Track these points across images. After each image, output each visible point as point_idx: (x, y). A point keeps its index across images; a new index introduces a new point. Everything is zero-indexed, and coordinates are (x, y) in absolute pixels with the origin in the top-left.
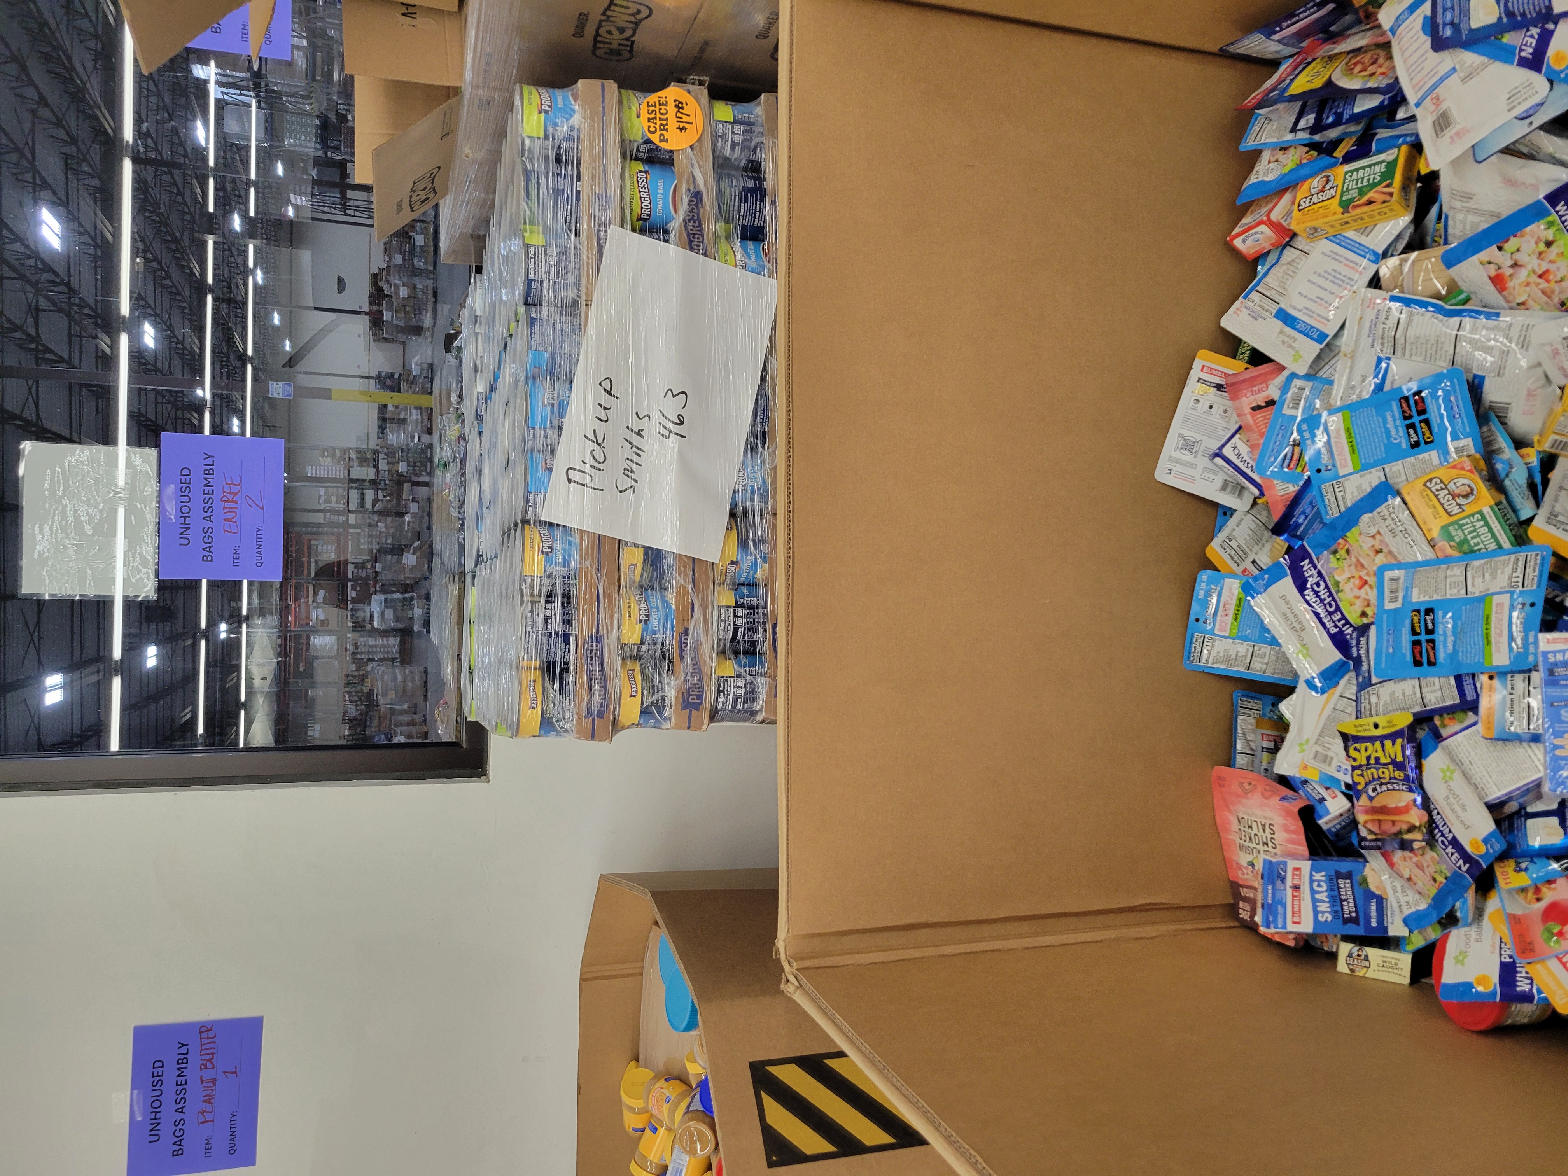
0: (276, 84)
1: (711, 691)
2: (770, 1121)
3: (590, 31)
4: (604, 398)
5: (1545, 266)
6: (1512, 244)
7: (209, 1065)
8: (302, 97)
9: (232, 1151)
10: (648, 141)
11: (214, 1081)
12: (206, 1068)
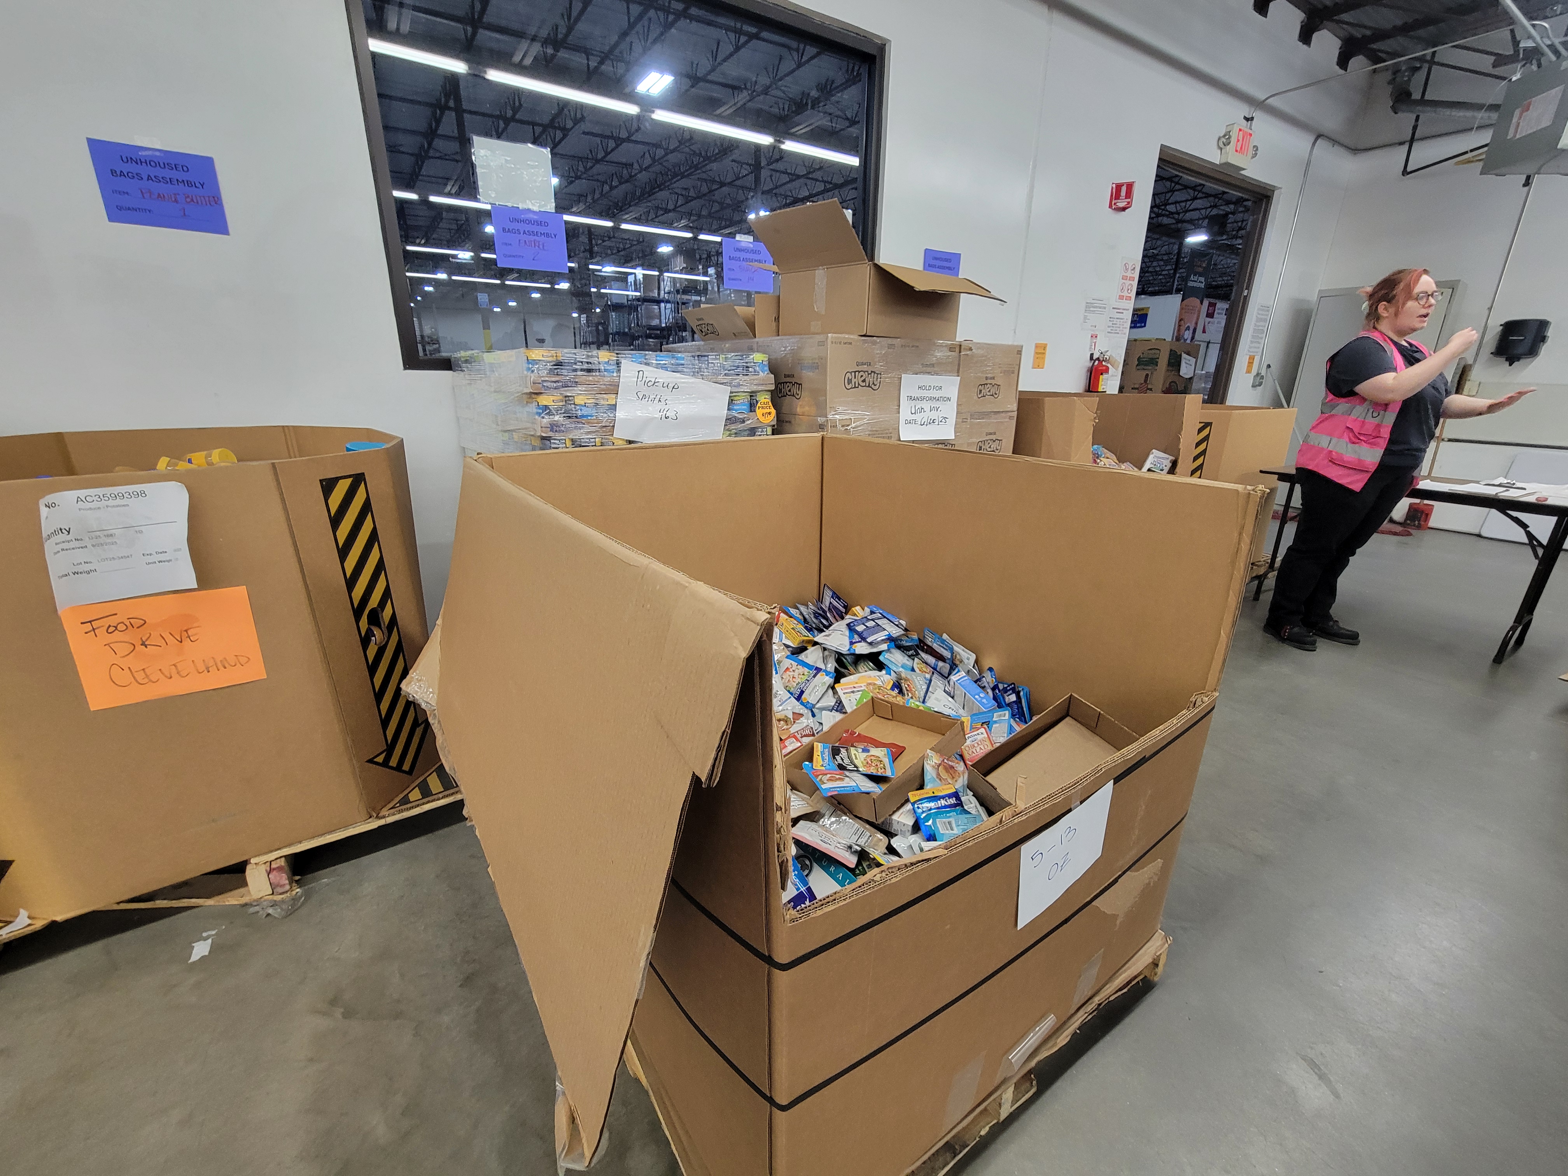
0: (641, 309)
1: (558, 436)
2: (341, 481)
3: (788, 380)
4: (671, 386)
5: (797, 677)
6: (799, 667)
7: (188, 200)
8: (638, 323)
9: (120, 208)
10: (757, 402)
11: (176, 201)
12: (186, 198)
